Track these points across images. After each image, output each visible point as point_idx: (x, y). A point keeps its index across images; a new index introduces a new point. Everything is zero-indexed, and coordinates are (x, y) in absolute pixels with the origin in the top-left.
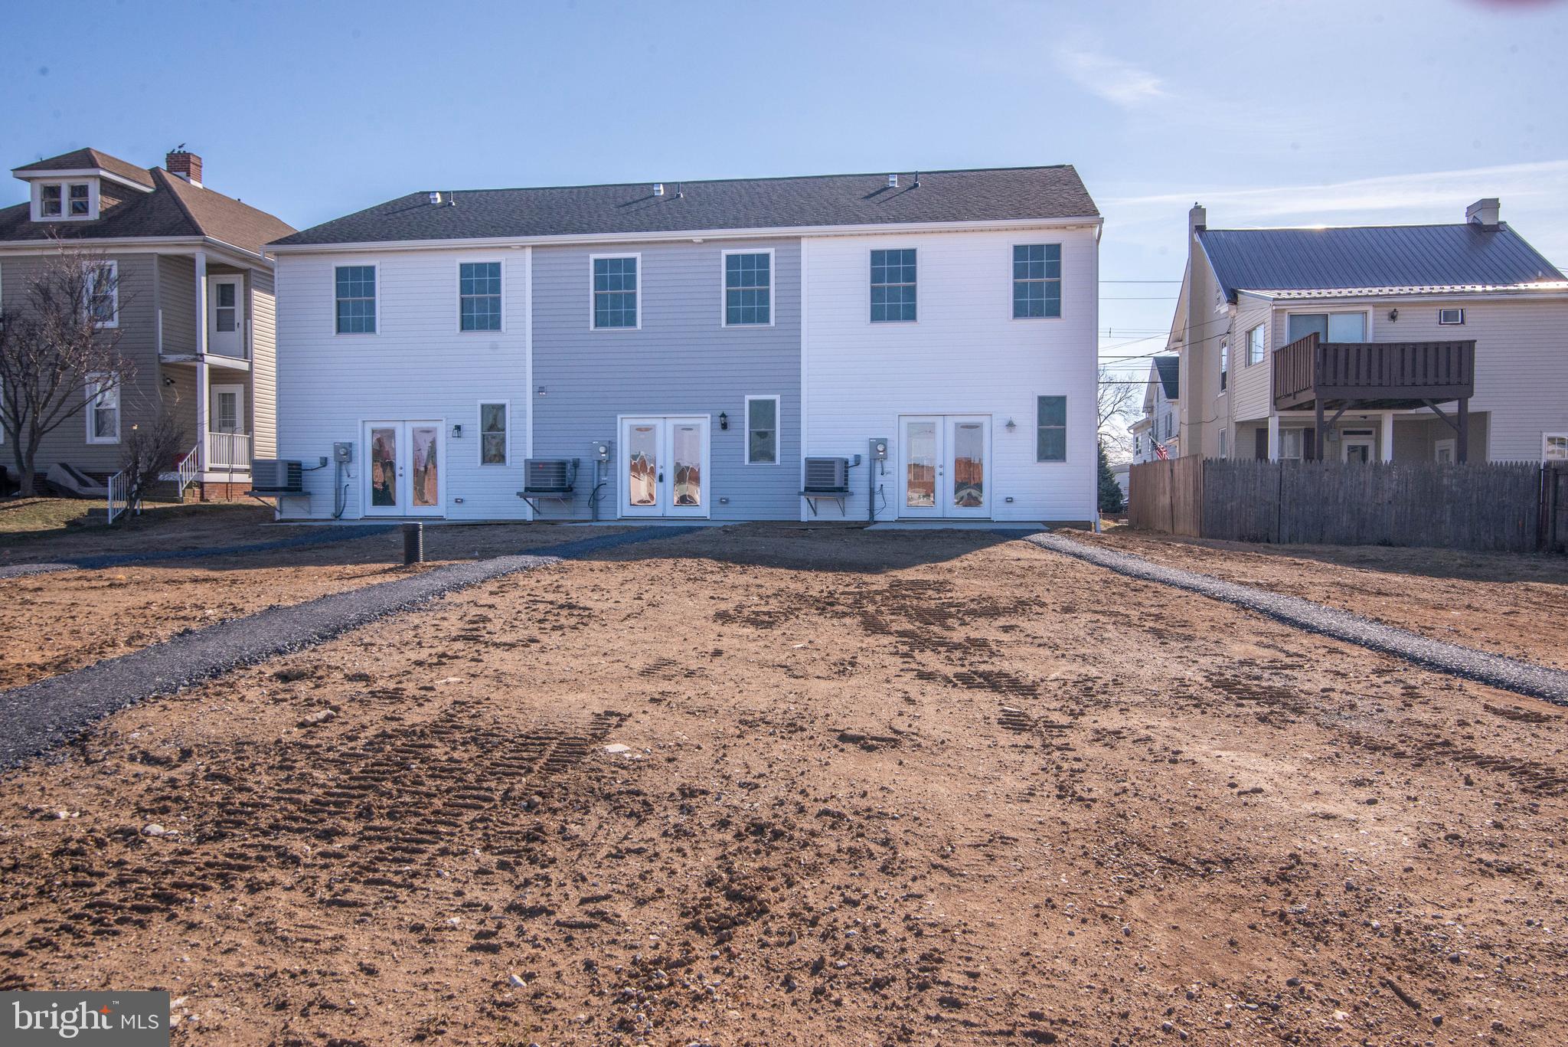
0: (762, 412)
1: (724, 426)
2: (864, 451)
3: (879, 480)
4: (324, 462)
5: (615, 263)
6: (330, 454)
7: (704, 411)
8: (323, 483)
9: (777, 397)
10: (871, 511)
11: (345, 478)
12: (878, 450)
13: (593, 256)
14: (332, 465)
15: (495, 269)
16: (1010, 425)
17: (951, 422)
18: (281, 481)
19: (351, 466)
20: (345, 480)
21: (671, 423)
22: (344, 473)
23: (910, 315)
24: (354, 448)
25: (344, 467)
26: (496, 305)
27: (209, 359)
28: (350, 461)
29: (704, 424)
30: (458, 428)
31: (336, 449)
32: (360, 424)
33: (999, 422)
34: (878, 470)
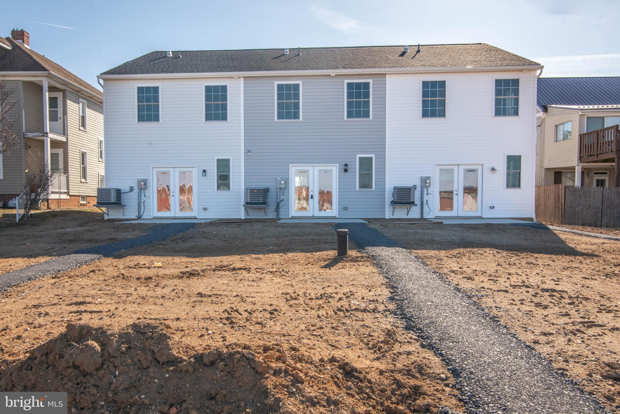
0: (366, 163)
1: (346, 171)
2: (418, 183)
3: (426, 197)
4: (132, 189)
5: (288, 86)
6: (135, 186)
7: (335, 162)
8: (131, 200)
9: (373, 156)
10: (422, 213)
11: (143, 197)
12: (425, 182)
13: (277, 83)
14: (136, 190)
15: (224, 89)
16: (493, 169)
17: (462, 168)
18: (113, 199)
19: (147, 191)
20: (143, 199)
21: (317, 169)
22: (143, 195)
23: (442, 114)
24: (148, 182)
25: (142, 191)
26: (225, 107)
27: (51, 136)
28: (146, 188)
29: (335, 169)
30: (204, 171)
31: (139, 182)
32: (151, 168)
33: (487, 168)
34: (425, 193)
